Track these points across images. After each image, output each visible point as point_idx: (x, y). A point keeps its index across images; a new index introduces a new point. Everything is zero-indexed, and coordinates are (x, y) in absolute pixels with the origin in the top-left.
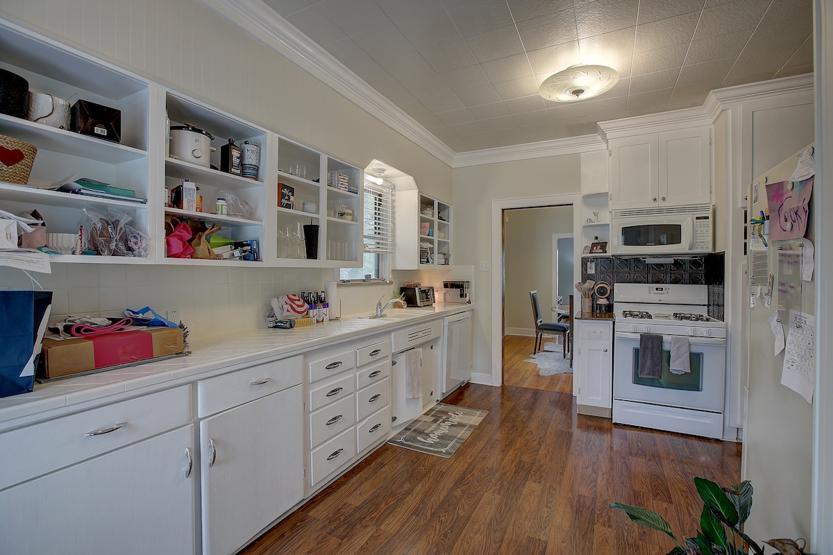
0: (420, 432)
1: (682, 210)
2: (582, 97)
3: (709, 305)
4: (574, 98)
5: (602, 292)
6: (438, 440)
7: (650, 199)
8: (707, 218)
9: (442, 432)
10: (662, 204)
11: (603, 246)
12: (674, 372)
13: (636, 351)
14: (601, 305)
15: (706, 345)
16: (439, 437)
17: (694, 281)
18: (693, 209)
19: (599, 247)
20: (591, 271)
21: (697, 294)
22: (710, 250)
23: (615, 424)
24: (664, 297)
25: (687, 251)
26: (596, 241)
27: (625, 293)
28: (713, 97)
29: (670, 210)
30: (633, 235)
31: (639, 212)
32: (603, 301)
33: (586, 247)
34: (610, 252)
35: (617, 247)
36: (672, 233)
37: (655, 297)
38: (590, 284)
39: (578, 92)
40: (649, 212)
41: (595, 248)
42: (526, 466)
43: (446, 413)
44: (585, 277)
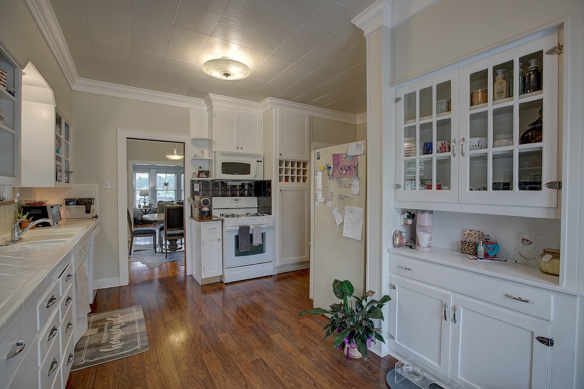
0: (99, 345)
1: (250, 156)
2: (229, 78)
3: (258, 208)
4: (225, 78)
5: (206, 203)
6: (123, 343)
7: (235, 147)
8: (261, 161)
9: (119, 336)
10: (239, 151)
11: (207, 173)
12: (255, 245)
13: (237, 237)
14: (204, 212)
15: (267, 228)
16: (121, 340)
17: (250, 195)
18: (255, 156)
19: (204, 174)
20: (197, 189)
21: (253, 201)
22: (262, 179)
23: (226, 284)
24: (240, 205)
25: (253, 179)
26: (200, 170)
27: (219, 203)
28: (268, 100)
29: (245, 155)
30: (228, 168)
31: (231, 154)
32: (206, 209)
33: (194, 173)
34: (213, 177)
35: (218, 175)
36: (245, 168)
37: (234, 205)
38: (197, 198)
39: (227, 75)
40: (236, 155)
41: (201, 174)
42: (207, 327)
43: (104, 320)
44: (194, 194)
